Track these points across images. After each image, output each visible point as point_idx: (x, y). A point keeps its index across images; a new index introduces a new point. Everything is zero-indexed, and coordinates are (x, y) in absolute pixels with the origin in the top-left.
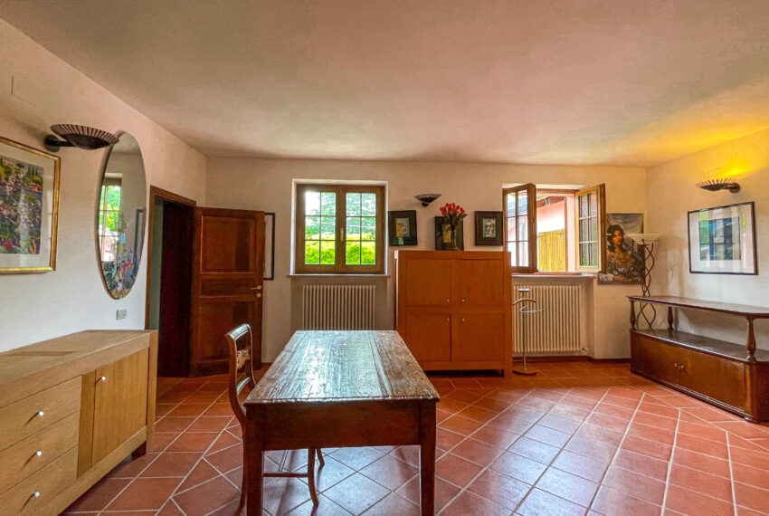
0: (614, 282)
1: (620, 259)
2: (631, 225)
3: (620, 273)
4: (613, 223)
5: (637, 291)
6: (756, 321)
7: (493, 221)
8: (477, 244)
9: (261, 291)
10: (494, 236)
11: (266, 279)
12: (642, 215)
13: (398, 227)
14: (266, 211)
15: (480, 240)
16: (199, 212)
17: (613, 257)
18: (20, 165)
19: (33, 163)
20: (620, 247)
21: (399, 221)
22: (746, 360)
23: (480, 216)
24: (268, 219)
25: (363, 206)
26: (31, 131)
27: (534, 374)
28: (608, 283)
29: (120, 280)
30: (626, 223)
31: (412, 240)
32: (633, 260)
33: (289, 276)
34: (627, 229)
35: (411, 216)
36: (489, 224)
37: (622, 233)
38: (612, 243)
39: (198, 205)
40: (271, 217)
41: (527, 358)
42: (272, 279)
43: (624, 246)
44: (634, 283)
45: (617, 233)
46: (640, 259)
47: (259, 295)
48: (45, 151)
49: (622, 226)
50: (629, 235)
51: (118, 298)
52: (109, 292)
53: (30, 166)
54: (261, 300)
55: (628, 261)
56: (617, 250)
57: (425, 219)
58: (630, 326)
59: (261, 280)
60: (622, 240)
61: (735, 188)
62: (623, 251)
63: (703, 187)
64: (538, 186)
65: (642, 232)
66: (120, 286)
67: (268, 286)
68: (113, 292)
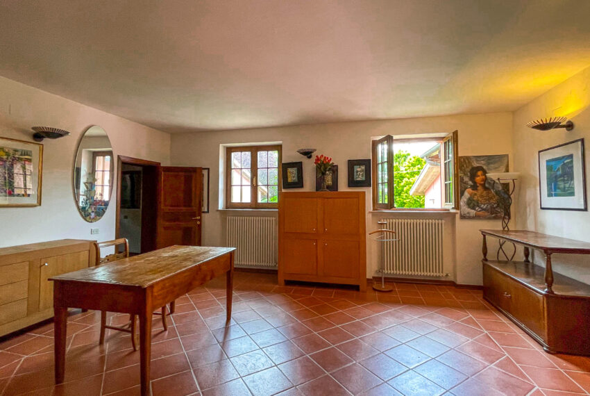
0: (477, 217)
1: (482, 196)
2: (496, 165)
3: (483, 209)
4: (476, 164)
5: (497, 225)
6: (553, 255)
7: (363, 167)
8: (350, 186)
9: (200, 220)
10: (364, 179)
11: (204, 212)
12: (507, 155)
13: (289, 174)
14: (203, 167)
15: (352, 182)
16: (161, 170)
17: (475, 194)
18: (16, 151)
19: (24, 149)
20: (483, 185)
21: (290, 170)
22: (544, 293)
23: (352, 164)
24: (205, 172)
25: (269, 160)
26: (24, 132)
27: (390, 291)
28: (470, 218)
29: (93, 212)
30: (489, 164)
31: (299, 183)
32: (497, 197)
33: (218, 211)
34: (489, 169)
35: (299, 166)
36: (359, 169)
37: (485, 172)
38: (475, 183)
39: (162, 165)
40: (207, 171)
41: (385, 278)
42: (208, 212)
43: (487, 185)
44: (496, 218)
45: (480, 173)
46: (506, 196)
47: (198, 223)
48: (33, 141)
49: (485, 167)
50: (492, 175)
51: (91, 222)
52: (85, 218)
53: (22, 150)
54: (200, 226)
55: (491, 198)
56: (480, 188)
57: (309, 167)
58: (483, 257)
59: (200, 212)
60: (486, 179)
61: (570, 126)
62: (486, 189)
63: (534, 127)
64: (395, 137)
65: (507, 171)
66: (93, 215)
67: (205, 217)
68: (88, 218)
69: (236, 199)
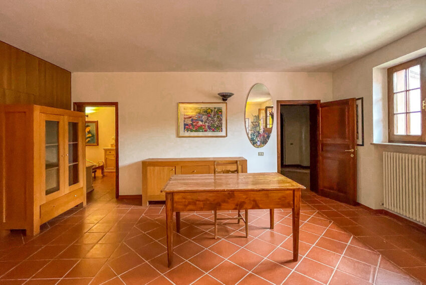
9: (354, 153)
11: (358, 145)
14: (355, 97)
18: (215, 108)
19: (219, 106)
24: (358, 103)
33: (372, 144)
39: (321, 102)
40: (360, 101)
42: (363, 144)
47: (352, 156)
48: (223, 102)
51: (258, 148)
52: (253, 145)
54: (354, 159)
59: (354, 145)
66: (259, 143)
67: (361, 150)
68: (255, 145)
69: (400, 130)
